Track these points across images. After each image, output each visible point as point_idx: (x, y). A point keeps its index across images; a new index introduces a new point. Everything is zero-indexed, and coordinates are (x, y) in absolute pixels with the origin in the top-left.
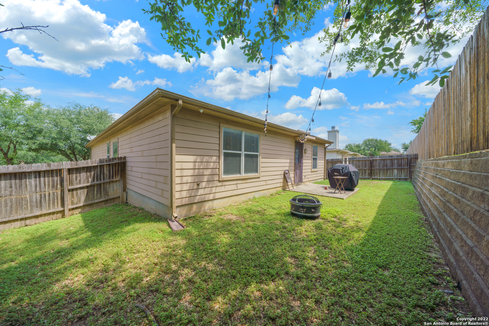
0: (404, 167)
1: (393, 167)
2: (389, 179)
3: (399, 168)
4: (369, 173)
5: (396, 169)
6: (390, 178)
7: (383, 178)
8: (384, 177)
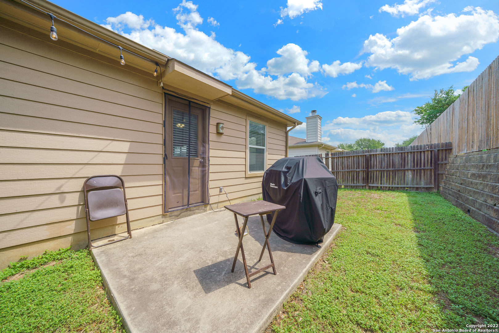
0: (424, 166)
1: (404, 167)
2: (398, 188)
3: (416, 168)
4: (363, 178)
5: (411, 170)
6: (399, 186)
7: (388, 186)
8: (389, 184)
